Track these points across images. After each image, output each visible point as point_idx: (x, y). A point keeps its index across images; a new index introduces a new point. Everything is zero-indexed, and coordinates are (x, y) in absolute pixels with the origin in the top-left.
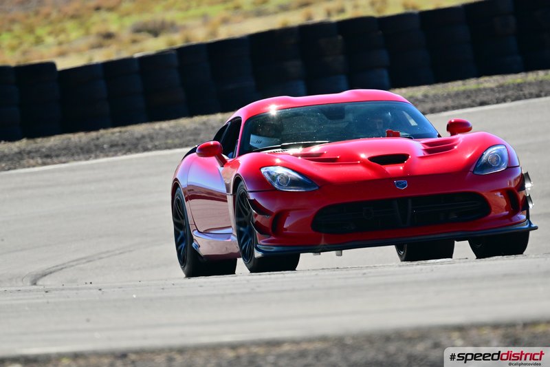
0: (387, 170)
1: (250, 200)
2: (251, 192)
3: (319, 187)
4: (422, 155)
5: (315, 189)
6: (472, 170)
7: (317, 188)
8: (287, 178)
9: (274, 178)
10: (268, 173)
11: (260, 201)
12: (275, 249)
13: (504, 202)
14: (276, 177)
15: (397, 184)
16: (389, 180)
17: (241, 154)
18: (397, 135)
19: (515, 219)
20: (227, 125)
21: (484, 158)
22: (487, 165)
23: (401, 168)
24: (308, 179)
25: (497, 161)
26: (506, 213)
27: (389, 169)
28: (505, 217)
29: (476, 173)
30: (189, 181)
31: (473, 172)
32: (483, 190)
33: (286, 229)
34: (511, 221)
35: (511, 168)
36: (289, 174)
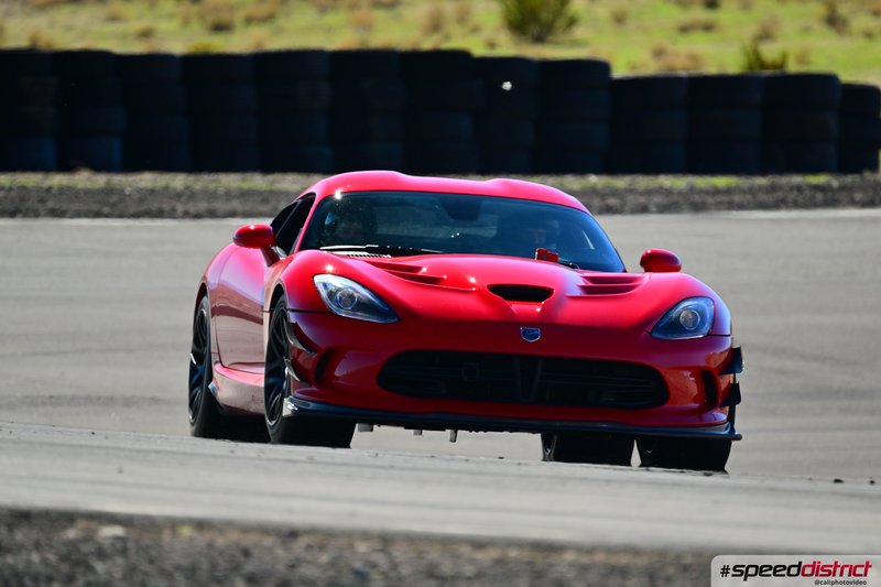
0: (513, 308)
1: (288, 324)
2: (293, 311)
3: (400, 319)
4: (578, 294)
5: (392, 321)
6: (649, 329)
7: (396, 320)
8: (351, 297)
9: (331, 295)
10: (325, 285)
11: (303, 328)
12: (312, 406)
13: (693, 388)
14: (336, 293)
15: (524, 333)
16: (514, 324)
17: (302, 248)
18: (552, 259)
19: (708, 417)
20: (296, 204)
21: (674, 314)
22: (676, 326)
23: (539, 310)
24: (385, 304)
25: (695, 322)
26: (696, 405)
27: (516, 307)
28: (692, 412)
29: (656, 335)
30: (222, 278)
31: (650, 333)
32: (660, 363)
33: (337, 378)
34: (701, 419)
35: (715, 335)
36: (357, 292)
